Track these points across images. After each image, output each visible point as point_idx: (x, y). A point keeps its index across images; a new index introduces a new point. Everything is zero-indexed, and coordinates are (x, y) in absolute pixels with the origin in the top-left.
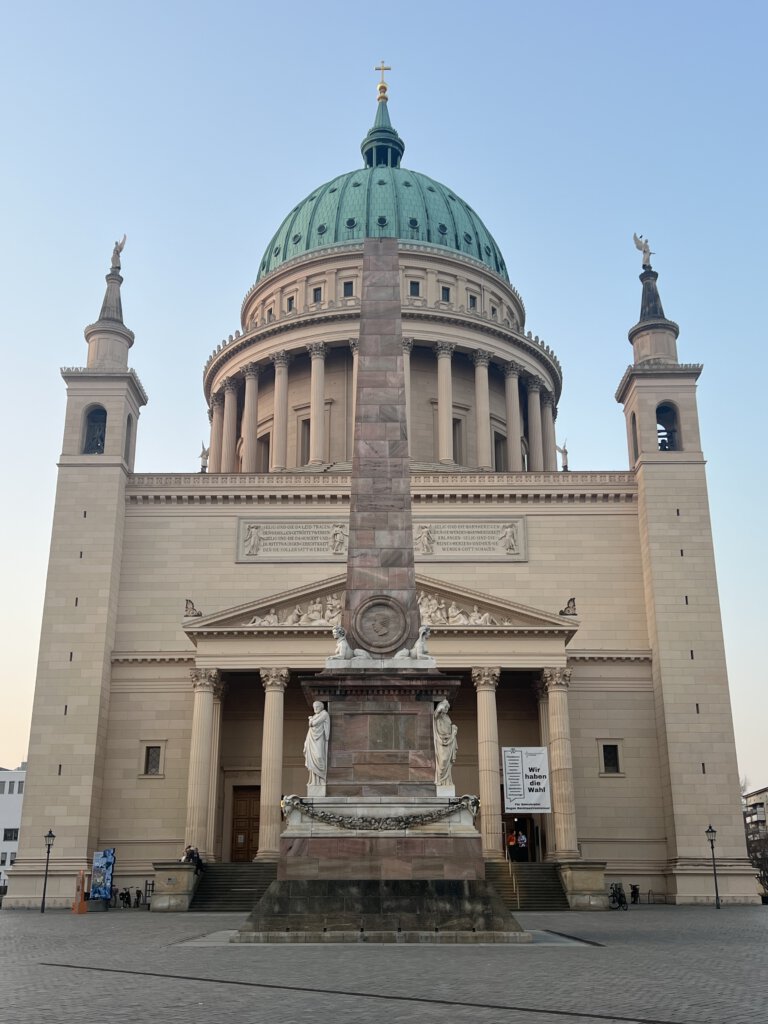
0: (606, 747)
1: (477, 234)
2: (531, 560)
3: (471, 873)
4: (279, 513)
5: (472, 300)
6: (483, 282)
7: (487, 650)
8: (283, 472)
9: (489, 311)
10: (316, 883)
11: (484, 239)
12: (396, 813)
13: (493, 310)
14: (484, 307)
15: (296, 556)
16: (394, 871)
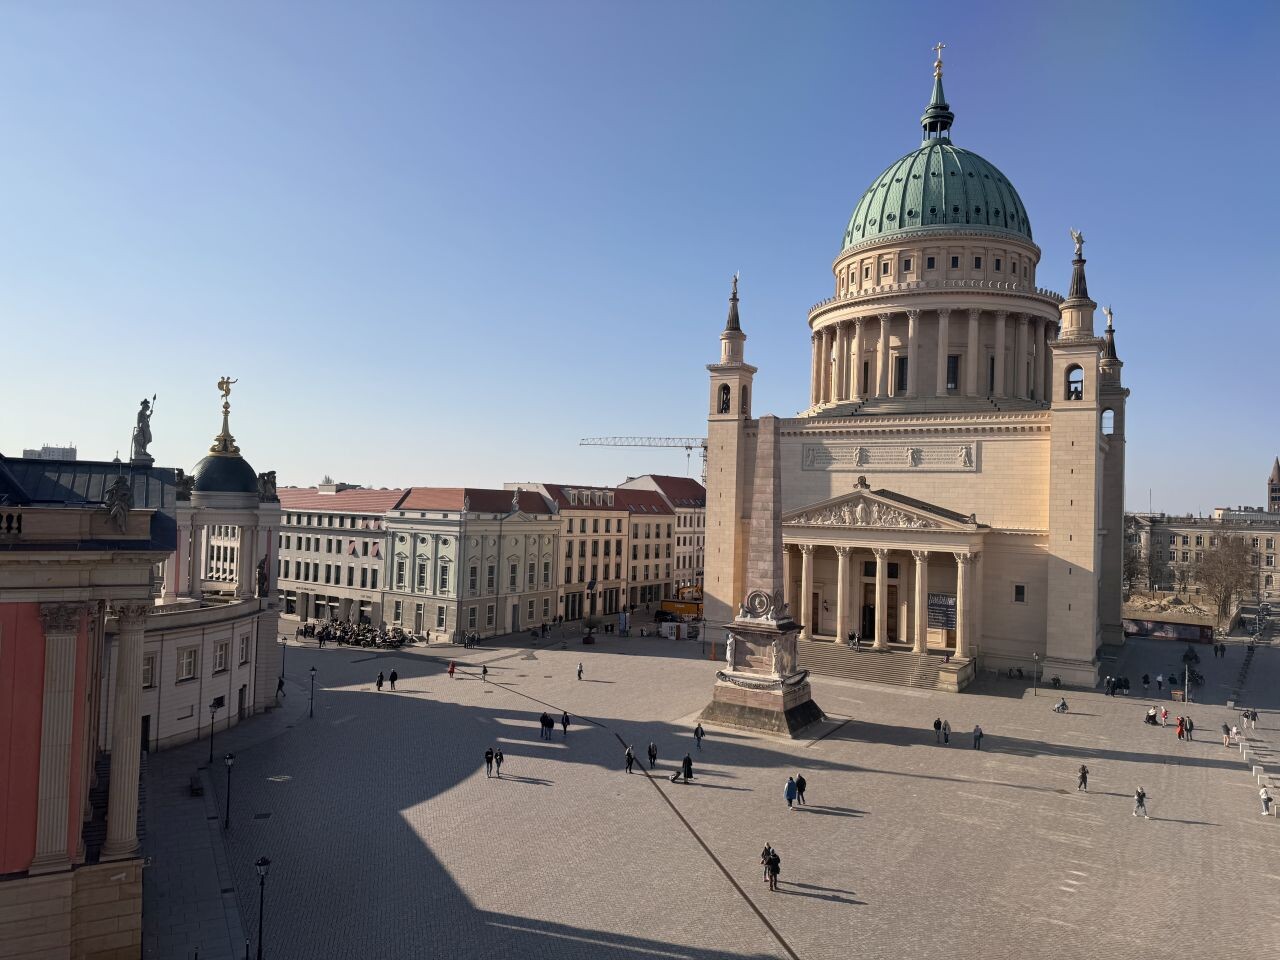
0: (1017, 587)
1: (987, 203)
2: (978, 470)
3: (778, 708)
4: (825, 441)
5: (978, 260)
6: (986, 244)
7: (921, 541)
8: (826, 415)
9: (991, 264)
10: (725, 704)
11: (996, 204)
12: (754, 682)
13: (998, 261)
14: (988, 263)
15: (834, 466)
16: (752, 703)
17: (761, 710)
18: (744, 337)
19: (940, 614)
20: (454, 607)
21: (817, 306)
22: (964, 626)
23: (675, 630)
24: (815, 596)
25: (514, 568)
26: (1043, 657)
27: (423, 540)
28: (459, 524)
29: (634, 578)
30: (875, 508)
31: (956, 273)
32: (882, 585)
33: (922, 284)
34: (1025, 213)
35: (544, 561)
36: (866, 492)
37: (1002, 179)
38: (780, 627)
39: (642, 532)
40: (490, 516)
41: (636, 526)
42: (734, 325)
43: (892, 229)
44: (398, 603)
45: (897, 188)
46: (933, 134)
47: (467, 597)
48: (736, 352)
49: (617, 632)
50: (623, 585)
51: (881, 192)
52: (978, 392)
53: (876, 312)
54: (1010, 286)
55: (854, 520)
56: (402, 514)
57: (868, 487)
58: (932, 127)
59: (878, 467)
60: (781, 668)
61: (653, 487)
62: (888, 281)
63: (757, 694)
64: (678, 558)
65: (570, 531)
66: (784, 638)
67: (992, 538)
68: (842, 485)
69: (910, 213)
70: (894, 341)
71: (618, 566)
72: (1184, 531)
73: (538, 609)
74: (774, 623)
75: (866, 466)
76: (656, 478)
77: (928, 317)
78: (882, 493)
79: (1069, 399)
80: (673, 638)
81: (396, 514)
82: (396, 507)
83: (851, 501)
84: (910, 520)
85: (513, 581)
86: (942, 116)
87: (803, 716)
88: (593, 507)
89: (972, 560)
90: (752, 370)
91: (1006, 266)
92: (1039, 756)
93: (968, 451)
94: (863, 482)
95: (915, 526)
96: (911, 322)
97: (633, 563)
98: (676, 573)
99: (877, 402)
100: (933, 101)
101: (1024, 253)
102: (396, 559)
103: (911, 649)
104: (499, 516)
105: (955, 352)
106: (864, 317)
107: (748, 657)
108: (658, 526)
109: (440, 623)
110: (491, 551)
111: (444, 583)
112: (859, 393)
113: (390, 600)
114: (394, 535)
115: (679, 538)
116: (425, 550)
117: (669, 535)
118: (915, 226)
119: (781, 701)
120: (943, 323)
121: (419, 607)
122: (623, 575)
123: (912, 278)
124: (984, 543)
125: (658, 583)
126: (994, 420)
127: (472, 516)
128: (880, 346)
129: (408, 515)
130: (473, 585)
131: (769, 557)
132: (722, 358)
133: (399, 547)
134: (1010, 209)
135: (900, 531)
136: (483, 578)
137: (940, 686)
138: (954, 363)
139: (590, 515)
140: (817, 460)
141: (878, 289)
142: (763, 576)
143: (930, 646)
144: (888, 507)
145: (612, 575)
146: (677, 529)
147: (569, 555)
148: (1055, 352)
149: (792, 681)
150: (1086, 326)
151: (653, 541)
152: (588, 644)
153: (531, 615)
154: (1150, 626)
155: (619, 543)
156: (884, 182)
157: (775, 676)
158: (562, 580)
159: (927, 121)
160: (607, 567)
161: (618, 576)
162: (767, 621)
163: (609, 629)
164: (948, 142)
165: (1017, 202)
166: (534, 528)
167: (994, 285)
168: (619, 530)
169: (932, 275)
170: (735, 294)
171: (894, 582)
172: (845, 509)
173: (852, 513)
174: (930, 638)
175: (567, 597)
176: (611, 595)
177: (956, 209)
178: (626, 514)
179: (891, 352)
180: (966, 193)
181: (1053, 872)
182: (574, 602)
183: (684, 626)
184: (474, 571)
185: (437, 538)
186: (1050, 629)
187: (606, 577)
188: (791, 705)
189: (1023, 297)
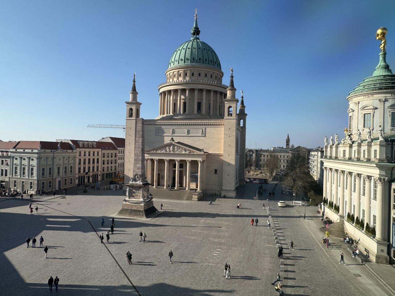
0: (215, 170)
1: (209, 58)
2: (205, 136)
3: (142, 209)
4: (162, 127)
5: (206, 75)
6: (208, 70)
7: (189, 157)
8: (163, 119)
9: (210, 76)
10: (126, 209)
11: (211, 58)
12: (135, 202)
13: (212, 75)
14: (209, 75)
15: (165, 135)
16: (134, 208)
17: (137, 210)
18: (137, 93)
19: (194, 178)
20: (36, 182)
21: (160, 85)
22: (200, 181)
23: (115, 187)
24: (159, 175)
25: (59, 168)
26: (222, 189)
27: (24, 159)
28: (37, 153)
29: (103, 170)
30: (176, 147)
31: (200, 78)
32: (178, 170)
33: (190, 81)
34: (219, 62)
35: (70, 166)
36: (173, 143)
37: (213, 51)
38: (143, 184)
39: (106, 156)
40: (49, 151)
41: (104, 154)
42: (134, 89)
43: (182, 63)
44: (15, 181)
45: (183, 51)
46: (194, 36)
47: (41, 178)
48: (135, 98)
49: (95, 188)
50: (100, 173)
51: (179, 52)
52: (206, 113)
53: (177, 88)
54: (214, 83)
55: (170, 151)
56: (16, 150)
57: (174, 141)
58: (194, 34)
59: (178, 135)
60: (143, 197)
61: (110, 141)
62: (181, 79)
63: (136, 205)
64: (119, 164)
65: (80, 155)
66: (145, 188)
67: (209, 156)
68: (167, 140)
69: (187, 59)
70: (183, 97)
71: (98, 167)
72: (264, 153)
73: (68, 182)
74: (141, 183)
75: (174, 135)
76: (111, 138)
77: (192, 90)
78: (179, 143)
79: (229, 116)
80: (114, 189)
81: (14, 150)
82: (14, 148)
83: (169, 145)
84: (186, 151)
85: (59, 173)
86: (197, 31)
87: (150, 211)
88: (88, 147)
89: (203, 162)
90: (140, 104)
91: (214, 77)
92: (216, 218)
93: (203, 130)
94: (172, 139)
95: (187, 152)
96: (187, 92)
97: (103, 166)
98: (118, 169)
99: (177, 115)
100: (194, 26)
101: (219, 73)
102: (14, 166)
103: (186, 189)
104: (53, 151)
105: (199, 101)
106: (174, 89)
107: (133, 194)
108: (112, 154)
109: (31, 187)
110: (50, 162)
111: (32, 174)
112: (172, 112)
113: (12, 180)
114: (13, 157)
115: (119, 158)
116: (25, 162)
117: (116, 156)
118: (188, 63)
119: (143, 207)
120: (196, 92)
121: (23, 182)
122: (100, 170)
123: (187, 79)
124: (207, 157)
125: (112, 172)
126: (209, 121)
127: (43, 150)
128: (179, 98)
129: (18, 150)
130: (43, 174)
131: (140, 162)
132: (130, 100)
133: (15, 161)
134: (215, 60)
135: (183, 154)
136: (47, 172)
137: (193, 199)
138: (199, 104)
139: (87, 150)
140: (160, 132)
141: (178, 81)
142: (138, 169)
143: (191, 188)
144: (180, 147)
145: (95, 170)
146: (118, 155)
147: (80, 164)
148: (225, 102)
149: (147, 201)
150: (233, 95)
151: (110, 159)
152: (85, 192)
153: (65, 184)
154: (252, 180)
155: (98, 159)
156: (180, 49)
157: (142, 200)
158: (77, 172)
159: (192, 32)
160: (93, 167)
161: (98, 170)
162: (139, 183)
163: (93, 187)
164: (198, 39)
165: (217, 58)
166: (66, 154)
167: (210, 82)
168: (98, 155)
169: (193, 78)
170: (134, 80)
171: (181, 169)
172: (167, 148)
173: (169, 149)
174: (191, 185)
175: (79, 177)
176: (95, 177)
177: (200, 59)
178: (100, 150)
179: (182, 100)
180: (203, 54)
181: (213, 250)
182: (81, 179)
183: (118, 186)
184: (43, 169)
185: (29, 158)
186: (224, 182)
187: (93, 171)
188: (146, 208)
189: (218, 86)
